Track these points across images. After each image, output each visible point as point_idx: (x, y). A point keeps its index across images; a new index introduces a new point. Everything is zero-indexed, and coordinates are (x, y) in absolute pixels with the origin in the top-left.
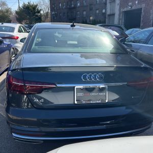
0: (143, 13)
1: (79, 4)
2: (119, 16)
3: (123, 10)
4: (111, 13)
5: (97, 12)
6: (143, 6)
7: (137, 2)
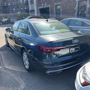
0: (50, 10)
1: (9, 4)
2: (37, 11)
3: (39, 8)
4: (32, 10)
5: (22, 8)
6: (50, 6)
7: (46, 4)
